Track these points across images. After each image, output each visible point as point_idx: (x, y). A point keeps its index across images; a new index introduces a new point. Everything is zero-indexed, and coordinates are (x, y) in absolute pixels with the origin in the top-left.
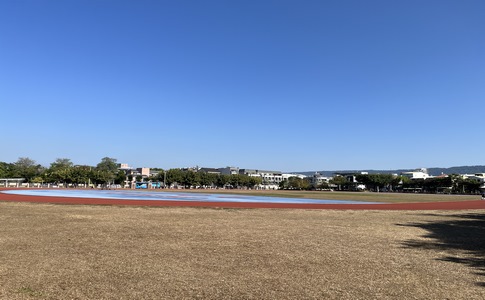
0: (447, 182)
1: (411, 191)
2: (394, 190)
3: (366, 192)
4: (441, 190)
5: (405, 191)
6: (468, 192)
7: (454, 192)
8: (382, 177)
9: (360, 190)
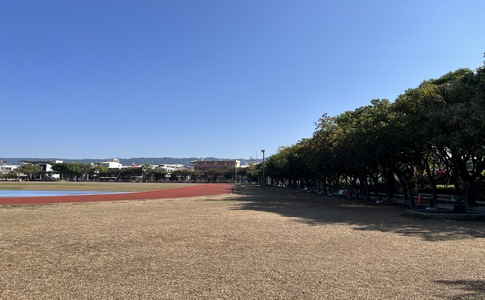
0: (139, 171)
1: (107, 180)
2: (91, 179)
3: (62, 182)
4: (134, 179)
5: (101, 180)
6: (156, 181)
7: (144, 181)
8: (81, 167)
9: (54, 180)
